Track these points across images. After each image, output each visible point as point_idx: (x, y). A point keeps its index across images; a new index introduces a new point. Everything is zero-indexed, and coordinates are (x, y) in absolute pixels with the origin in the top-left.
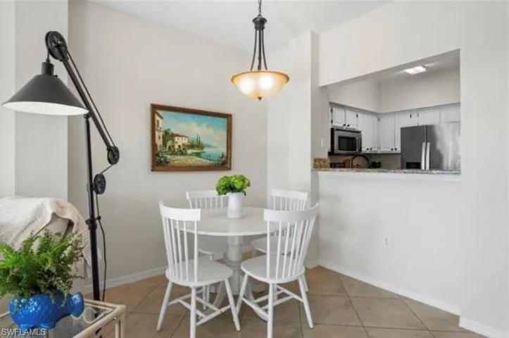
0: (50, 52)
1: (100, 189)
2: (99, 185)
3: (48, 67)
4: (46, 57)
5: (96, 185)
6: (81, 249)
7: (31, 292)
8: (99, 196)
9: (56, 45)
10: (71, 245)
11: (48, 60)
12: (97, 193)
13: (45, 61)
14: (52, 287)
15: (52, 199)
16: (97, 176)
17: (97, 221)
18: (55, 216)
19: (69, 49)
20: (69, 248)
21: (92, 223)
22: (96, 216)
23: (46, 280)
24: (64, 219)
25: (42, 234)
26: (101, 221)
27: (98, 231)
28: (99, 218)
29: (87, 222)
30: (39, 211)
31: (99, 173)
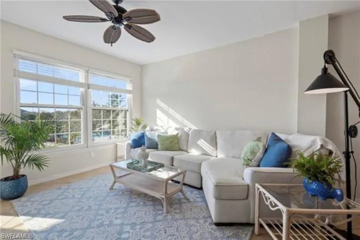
0: (326, 62)
1: (353, 135)
2: (353, 132)
3: (325, 70)
4: (324, 65)
5: (351, 132)
6: (341, 167)
7: (314, 178)
8: (352, 139)
9: (330, 57)
10: (335, 162)
11: (325, 66)
12: (352, 137)
13: (323, 67)
14: (324, 180)
15: (321, 137)
16: (351, 127)
17: (351, 154)
18: (322, 146)
19: (336, 56)
20: (334, 164)
21: (348, 155)
22: (350, 150)
23: (322, 176)
24: (327, 149)
25: (318, 153)
26: (354, 154)
27: (351, 160)
28: (352, 152)
29: (344, 153)
30: (314, 142)
31: (352, 124)
